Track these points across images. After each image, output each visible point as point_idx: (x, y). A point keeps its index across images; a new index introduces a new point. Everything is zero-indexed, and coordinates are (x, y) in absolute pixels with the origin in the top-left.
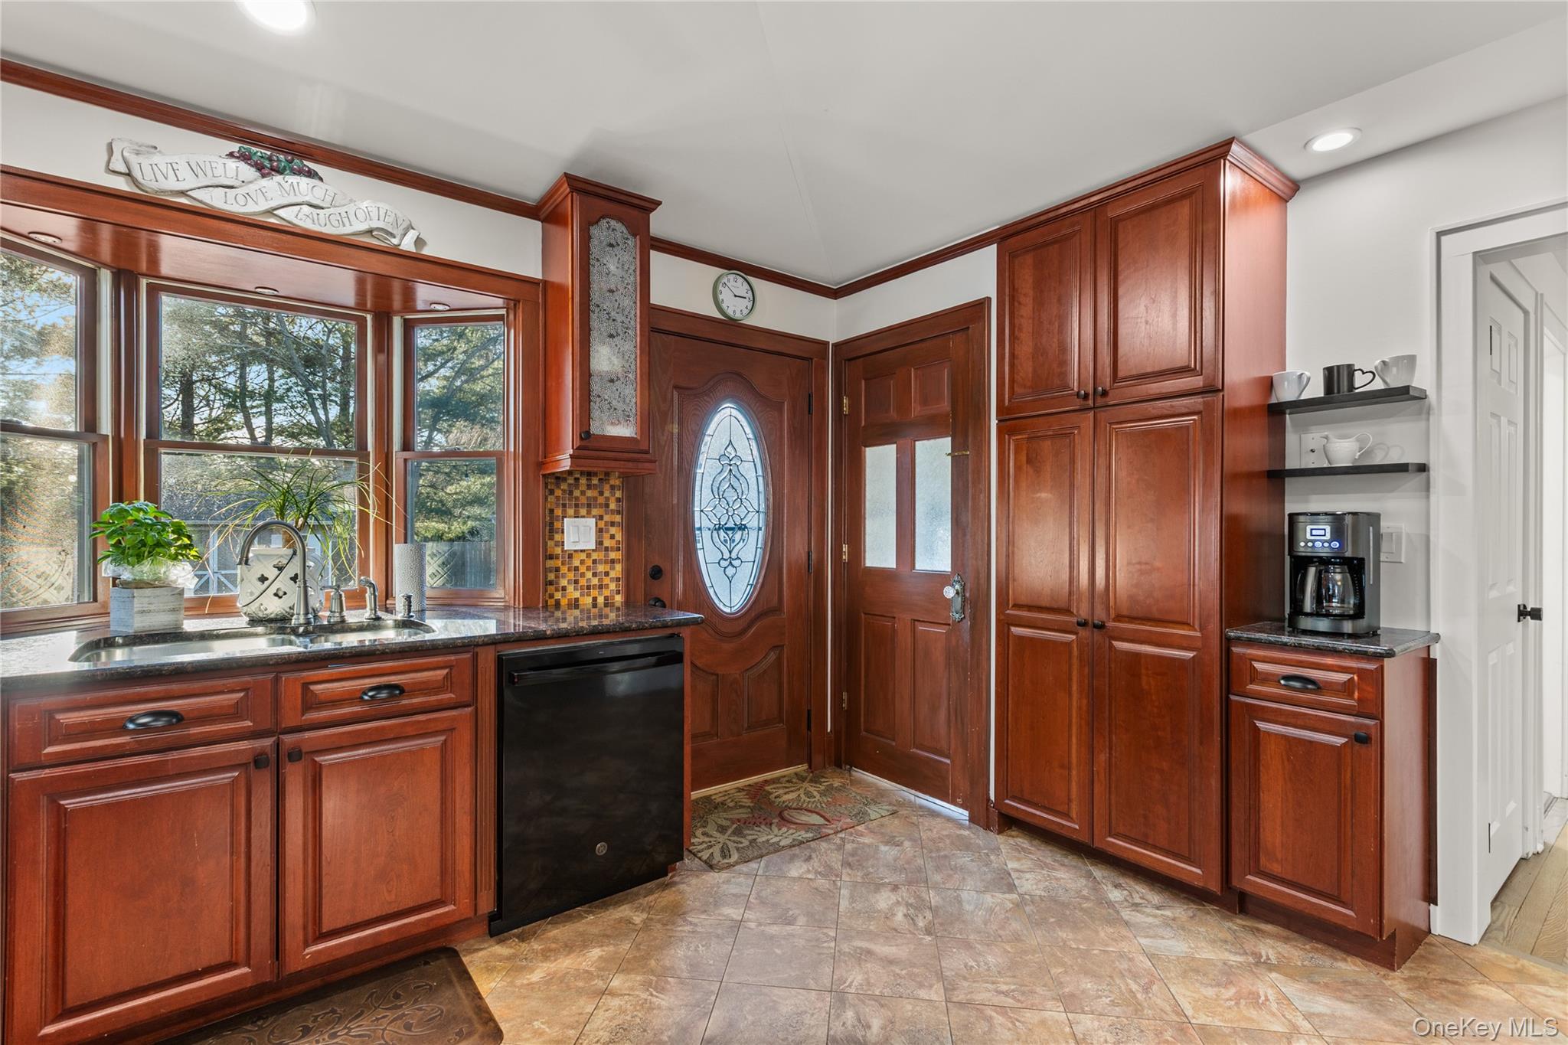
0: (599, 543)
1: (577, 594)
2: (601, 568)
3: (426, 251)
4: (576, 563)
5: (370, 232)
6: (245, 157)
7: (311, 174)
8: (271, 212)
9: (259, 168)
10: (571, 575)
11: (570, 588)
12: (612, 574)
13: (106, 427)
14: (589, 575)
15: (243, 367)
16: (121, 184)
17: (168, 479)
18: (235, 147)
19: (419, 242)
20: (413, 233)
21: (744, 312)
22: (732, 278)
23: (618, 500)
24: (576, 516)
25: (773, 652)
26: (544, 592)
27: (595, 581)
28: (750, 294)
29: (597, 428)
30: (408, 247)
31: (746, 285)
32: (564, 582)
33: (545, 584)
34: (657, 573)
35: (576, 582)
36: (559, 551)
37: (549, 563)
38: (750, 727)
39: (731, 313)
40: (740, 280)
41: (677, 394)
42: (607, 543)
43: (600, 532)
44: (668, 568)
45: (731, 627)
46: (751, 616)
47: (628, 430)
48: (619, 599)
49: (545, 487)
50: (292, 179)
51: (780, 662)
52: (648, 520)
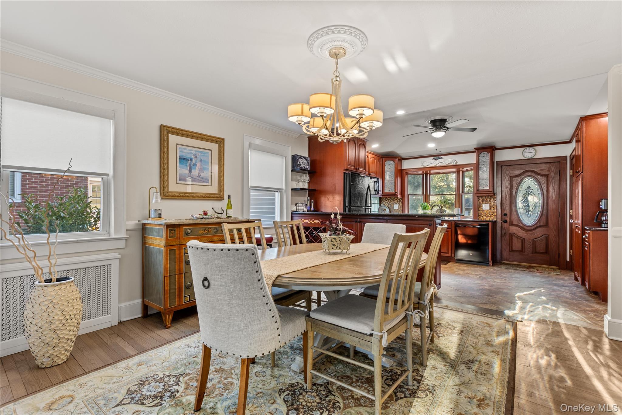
0: (490, 209)
1: (486, 218)
2: (491, 213)
3: (458, 164)
4: (485, 212)
5: (449, 163)
6: (434, 159)
7: (441, 158)
8: (437, 165)
9: (436, 160)
10: (484, 214)
11: (484, 217)
12: (494, 214)
13: (424, 194)
14: (488, 214)
15: (446, 185)
16: (422, 167)
17: (431, 199)
18: (433, 158)
19: (456, 162)
20: (455, 162)
21: (533, 156)
22: (528, 149)
23: (495, 200)
24: (485, 203)
25: (544, 236)
26: (478, 217)
27: (490, 216)
28: (534, 151)
29: (481, 188)
30: (455, 164)
31: (533, 149)
32: (483, 215)
33: (478, 215)
34: (505, 215)
35: (485, 215)
36: (481, 210)
37: (479, 212)
38: (536, 252)
39: (527, 157)
40: (531, 149)
41: (511, 178)
42: (492, 208)
43: (491, 206)
44: (508, 214)
45: (528, 228)
46: (535, 226)
47: (487, 188)
48: (495, 219)
49: (478, 198)
50: (439, 160)
51: (547, 239)
52: (503, 204)
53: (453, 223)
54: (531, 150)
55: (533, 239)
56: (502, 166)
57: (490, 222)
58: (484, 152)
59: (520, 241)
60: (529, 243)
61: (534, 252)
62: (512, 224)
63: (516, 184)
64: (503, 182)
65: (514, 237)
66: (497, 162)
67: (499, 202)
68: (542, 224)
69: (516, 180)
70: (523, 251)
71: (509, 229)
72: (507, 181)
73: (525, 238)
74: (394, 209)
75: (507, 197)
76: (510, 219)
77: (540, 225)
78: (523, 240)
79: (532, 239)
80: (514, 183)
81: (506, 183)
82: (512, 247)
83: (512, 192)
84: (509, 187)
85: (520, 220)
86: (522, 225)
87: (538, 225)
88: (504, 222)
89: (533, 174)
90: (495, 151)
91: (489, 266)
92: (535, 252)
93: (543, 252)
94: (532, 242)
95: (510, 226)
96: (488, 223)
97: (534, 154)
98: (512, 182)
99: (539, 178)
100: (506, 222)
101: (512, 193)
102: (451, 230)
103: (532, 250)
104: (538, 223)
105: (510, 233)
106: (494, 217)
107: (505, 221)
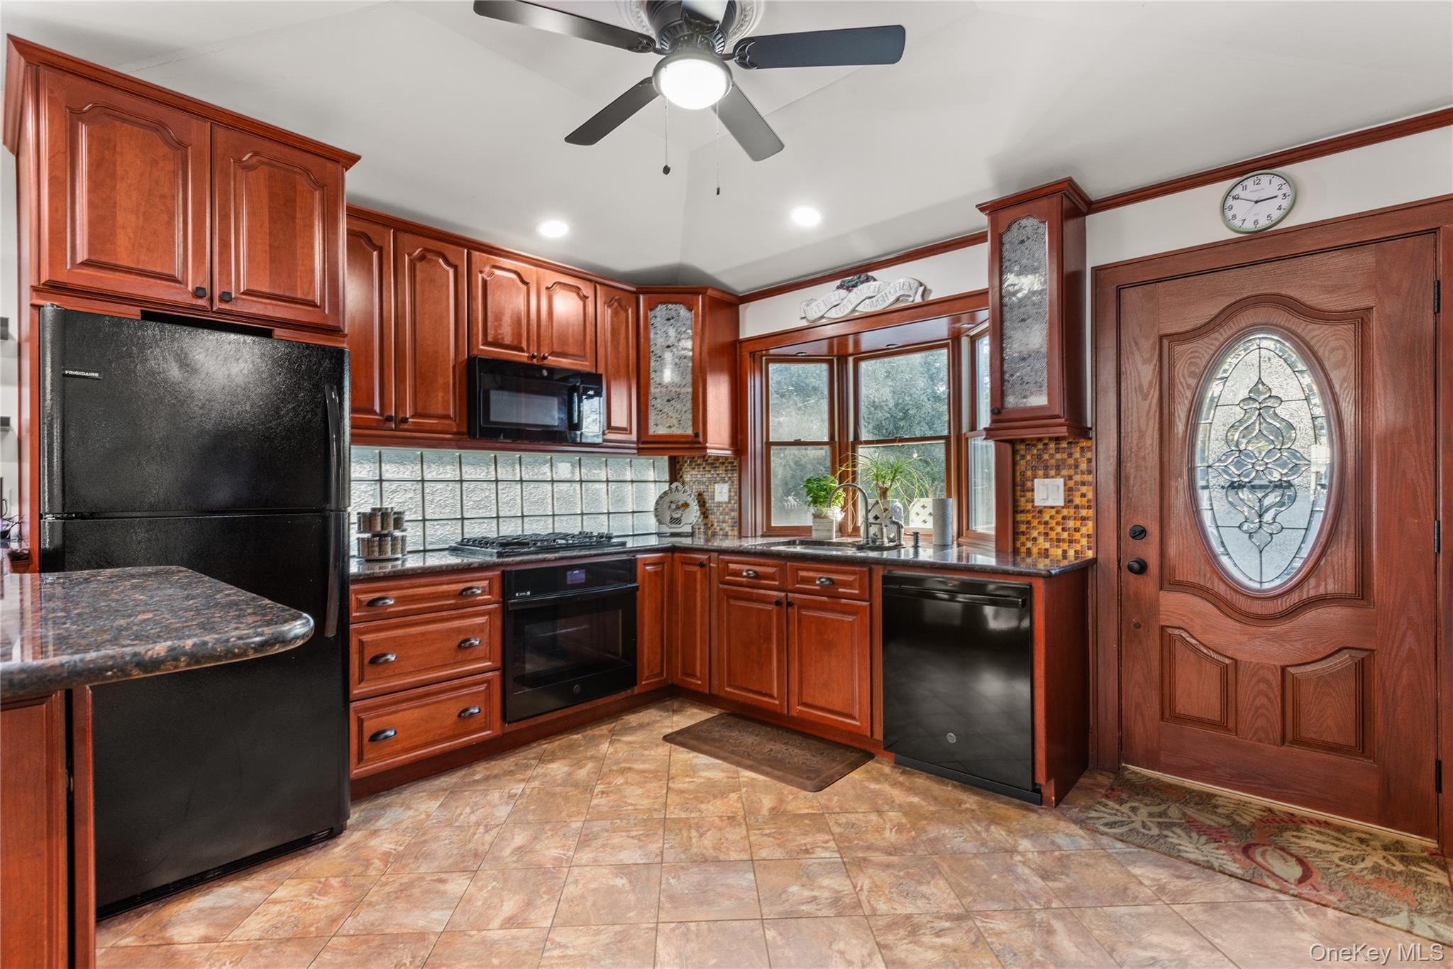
0: (1069, 502)
1: (1047, 545)
2: (1071, 524)
4: (1046, 517)
5: (897, 300)
6: (842, 286)
7: (870, 279)
8: (854, 310)
9: (849, 288)
10: (1041, 528)
11: (1041, 539)
12: (1084, 530)
14: (1059, 529)
16: (804, 324)
18: (838, 282)
19: (926, 292)
20: (921, 289)
21: (1276, 215)
22: (1249, 183)
23: (1089, 461)
24: (1046, 476)
25: (1345, 656)
26: (1015, 540)
27: (1065, 535)
28: (1286, 189)
29: (1011, 401)
30: (918, 299)
31: (1277, 181)
32: (1035, 534)
33: (1016, 534)
34: (1140, 533)
35: (1046, 534)
36: (1029, 507)
37: (1021, 517)
38: (1298, 742)
39: (1249, 226)
40: (1265, 179)
41: (1167, 342)
42: (1077, 501)
43: (1069, 491)
44: (1153, 529)
45: (1258, 608)
46: (1295, 598)
47: (1039, 400)
48: (1090, 554)
49: (1014, 452)
50: (860, 287)
51: (1362, 670)
52: (1127, 479)
53: (879, 573)
54: (1266, 184)
55: (1283, 669)
56: (1119, 290)
57: (1038, 575)
58: (1024, 222)
59: (1215, 672)
60: (1262, 686)
61: (1289, 736)
62: (1168, 581)
63: (1192, 374)
64: (1127, 367)
65: (1179, 650)
66: (1097, 270)
67: (1107, 466)
68: (1331, 587)
69: (1187, 357)
70: (1231, 724)
71: (1154, 607)
72: (1144, 362)
73: (1239, 656)
74: (716, 500)
75: (1149, 442)
76: (1163, 553)
77: (1322, 591)
78: (1230, 673)
79: (1279, 664)
80: (1181, 369)
81: (1142, 371)
82: (1172, 700)
83: (1171, 414)
84: (1155, 394)
85: (1212, 558)
86: (1221, 589)
87: (1310, 590)
88: (1131, 569)
89: (1281, 317)
90: (1089, 218)
91: (1041, 803)
92: (1291, 735)
93: (1342, 741)
94: (1276, 683)
95: (1161, 589)
96: (1026, 580)
97: (1286, 203)
98: (1172, 367)
99: (1315, 332)
100: (1141, 568)
101: (1171, 424)
102: (871, 606)
103: (1278, 726)
104: (1312, 582)
105: (1163, 628)
106: (1084, 541)
107: (1136, 566)
